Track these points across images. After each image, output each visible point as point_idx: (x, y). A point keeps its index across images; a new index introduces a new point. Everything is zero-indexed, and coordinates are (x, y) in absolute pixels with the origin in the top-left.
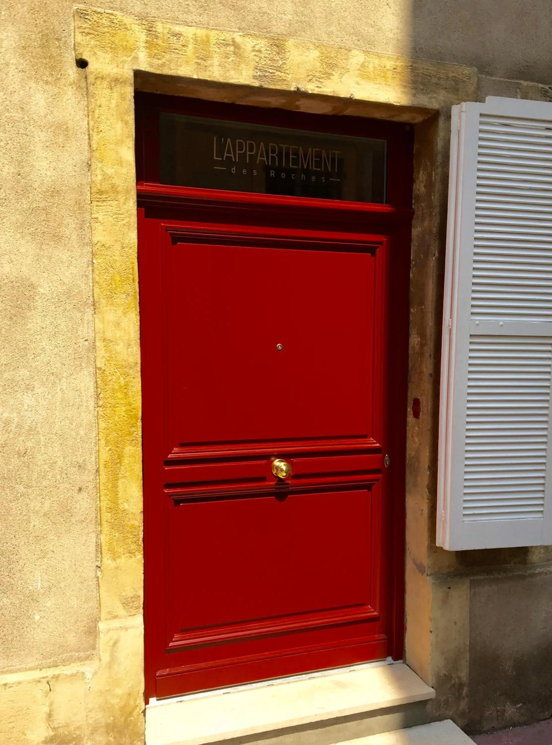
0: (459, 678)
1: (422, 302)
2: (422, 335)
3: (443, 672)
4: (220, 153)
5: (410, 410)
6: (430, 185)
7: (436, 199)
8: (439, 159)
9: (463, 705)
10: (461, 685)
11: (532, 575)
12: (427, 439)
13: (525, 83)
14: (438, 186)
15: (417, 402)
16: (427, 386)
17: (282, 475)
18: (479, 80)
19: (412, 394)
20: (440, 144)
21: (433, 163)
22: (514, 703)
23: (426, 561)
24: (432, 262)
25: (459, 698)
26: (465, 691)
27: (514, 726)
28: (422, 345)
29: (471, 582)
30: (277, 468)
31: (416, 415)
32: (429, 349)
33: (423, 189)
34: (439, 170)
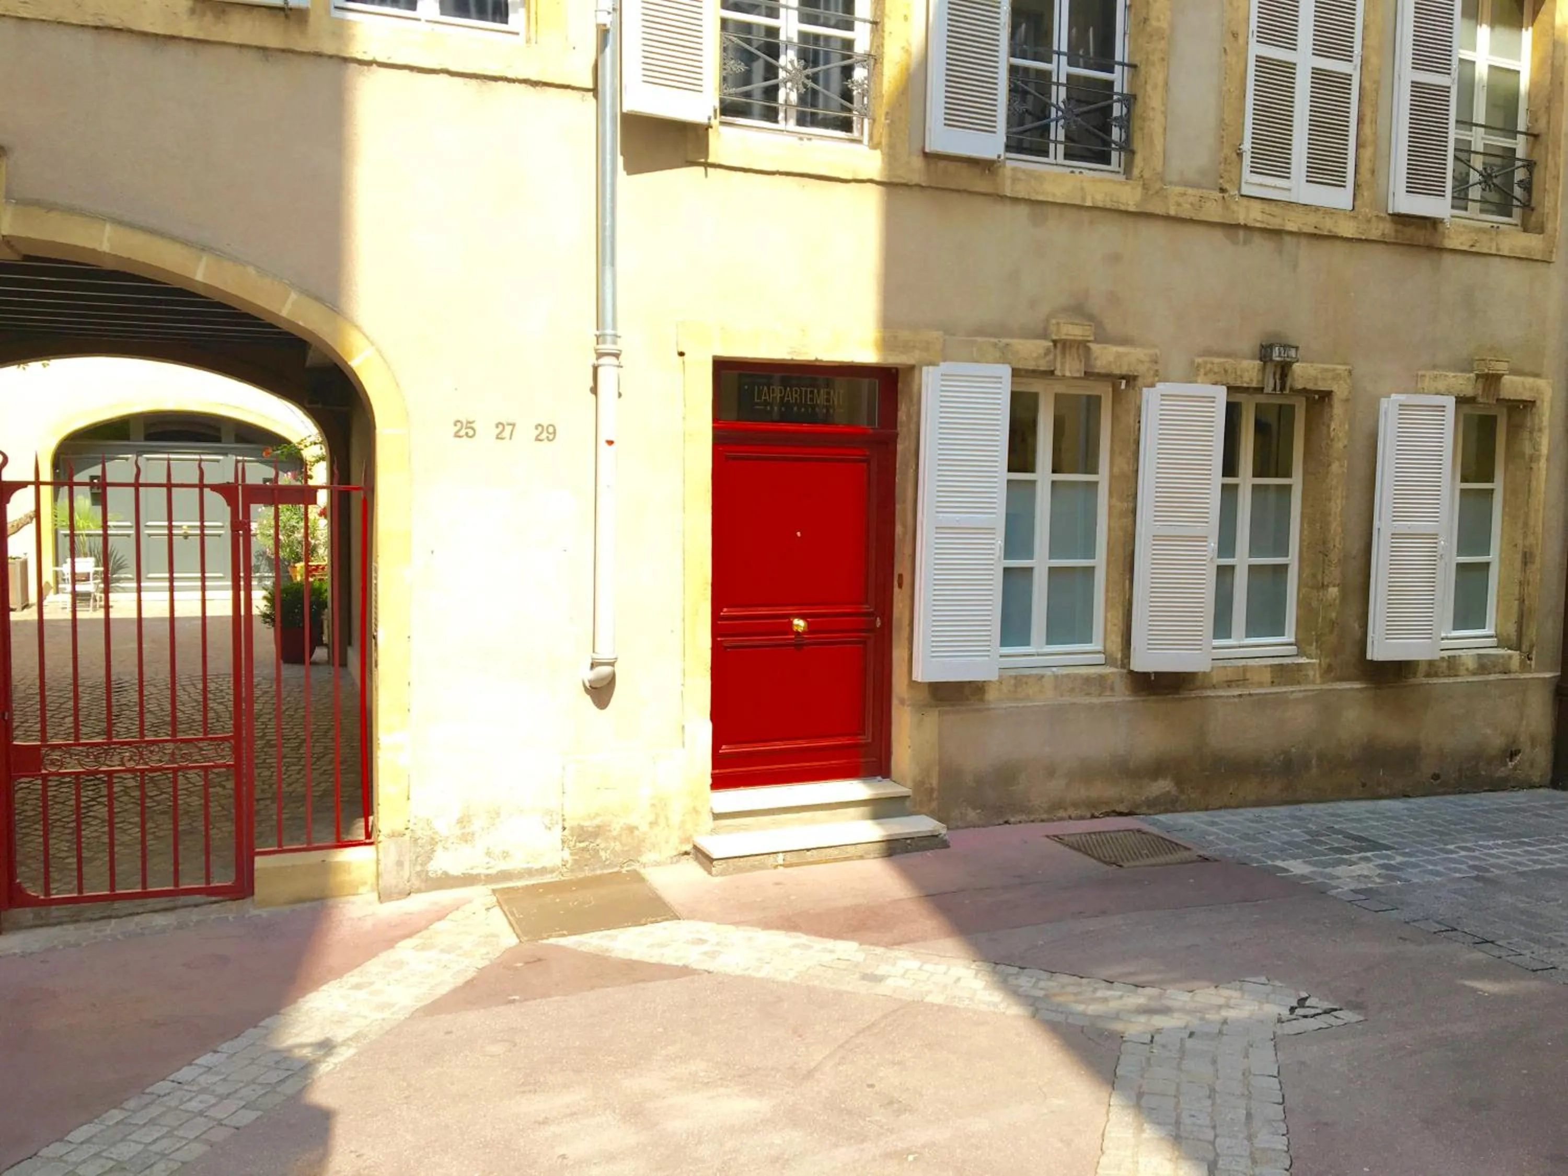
0: (931, 784)
1: (904, 502)
2: (904, 526)
3: (919, 778)
4: (759, 397)
5: (896, 583)
6: (909, 416)
7: (913, 426)
8: (915, 399)
9: (934, 804)
10: (932, 790)
11: (988, 709)
12: (908, 602)
13: (979, 339)
14: (915, 419)
15: (901, 576)
16: (908, 564)
17: (800, 630)
18: (945, 340)
19: (897, 570)
20: (915, 388)
21: (911, 400)
22: (974, 809)
23: (906, 695)
24: (911, 472)
25: (931, 799)
26: (935, 795)
27: (974, 827)
28: (905, 533)
29: (939, 711)
30: (798, 625)
31: (900, 586)
32: (909, 537)
33: (904, 418)
34: (915, 407)
